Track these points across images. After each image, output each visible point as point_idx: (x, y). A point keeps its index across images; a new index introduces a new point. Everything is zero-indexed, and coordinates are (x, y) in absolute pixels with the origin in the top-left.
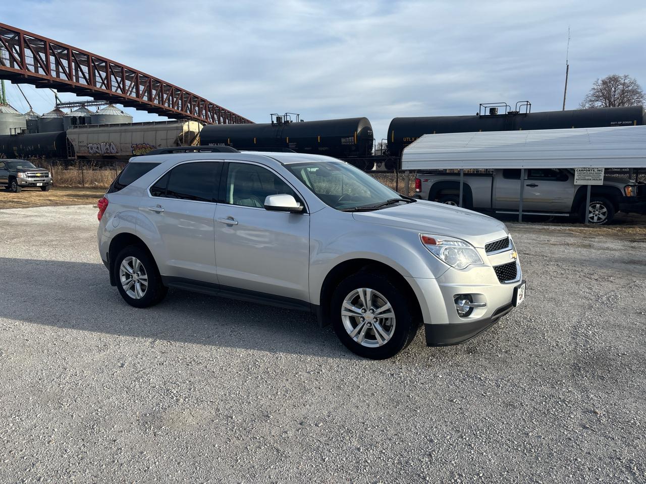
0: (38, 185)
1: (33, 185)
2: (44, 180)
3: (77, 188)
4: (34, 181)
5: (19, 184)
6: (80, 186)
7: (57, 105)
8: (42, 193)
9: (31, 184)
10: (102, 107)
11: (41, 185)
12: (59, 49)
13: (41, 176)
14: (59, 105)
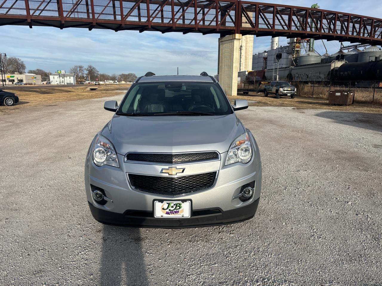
0: (288, 95)
1: (286, 95)
2: (292, 93)
3: (309, 98)
4: (287, 93)
5: (279, 94)
6: (311, 96)
7: (341, 48)
8: (290, 100)
9: (285, 94)
10: (368, 47)
11: (290, 95)
12: (331, 15)
13: (291, 90)
14: (342, 48)
